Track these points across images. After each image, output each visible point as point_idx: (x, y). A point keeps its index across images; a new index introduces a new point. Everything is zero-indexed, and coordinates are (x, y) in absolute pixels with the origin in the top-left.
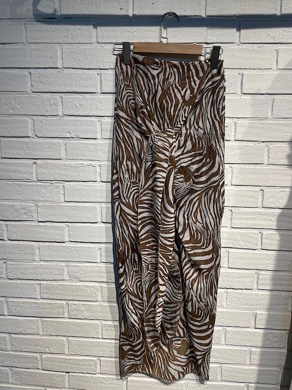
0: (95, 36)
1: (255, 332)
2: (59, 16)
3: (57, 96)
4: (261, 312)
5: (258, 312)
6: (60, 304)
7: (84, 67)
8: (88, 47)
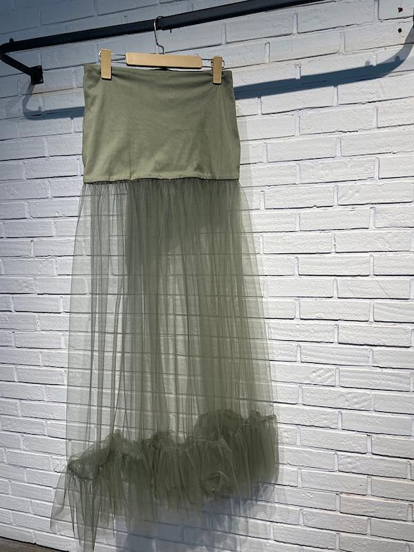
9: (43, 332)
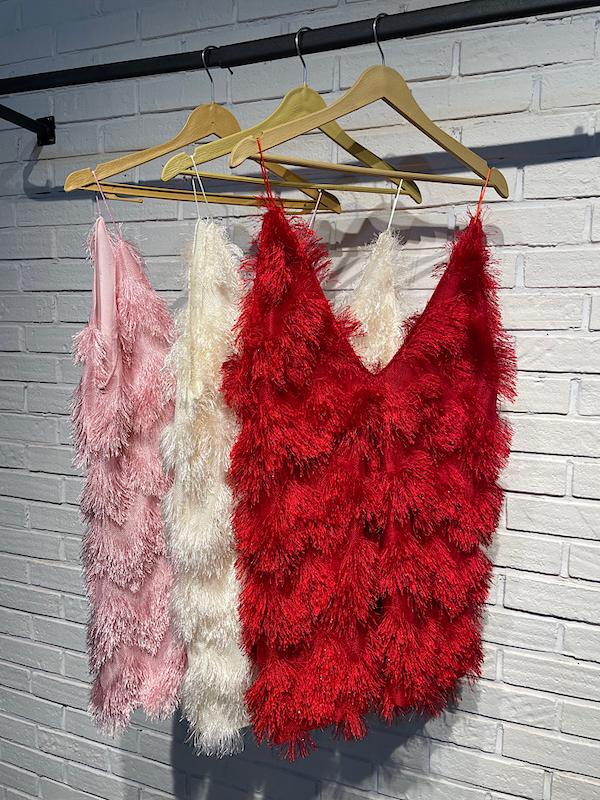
9: (33, 532)
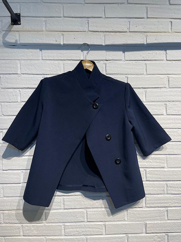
0: (41, 56)
1: (146, 236)
2: (19, 44)
3: (17, 90)
4: (149, 222)
5: (147, 222)
6: (18, 226)
7: (34, 73)
8: (36, 62)
